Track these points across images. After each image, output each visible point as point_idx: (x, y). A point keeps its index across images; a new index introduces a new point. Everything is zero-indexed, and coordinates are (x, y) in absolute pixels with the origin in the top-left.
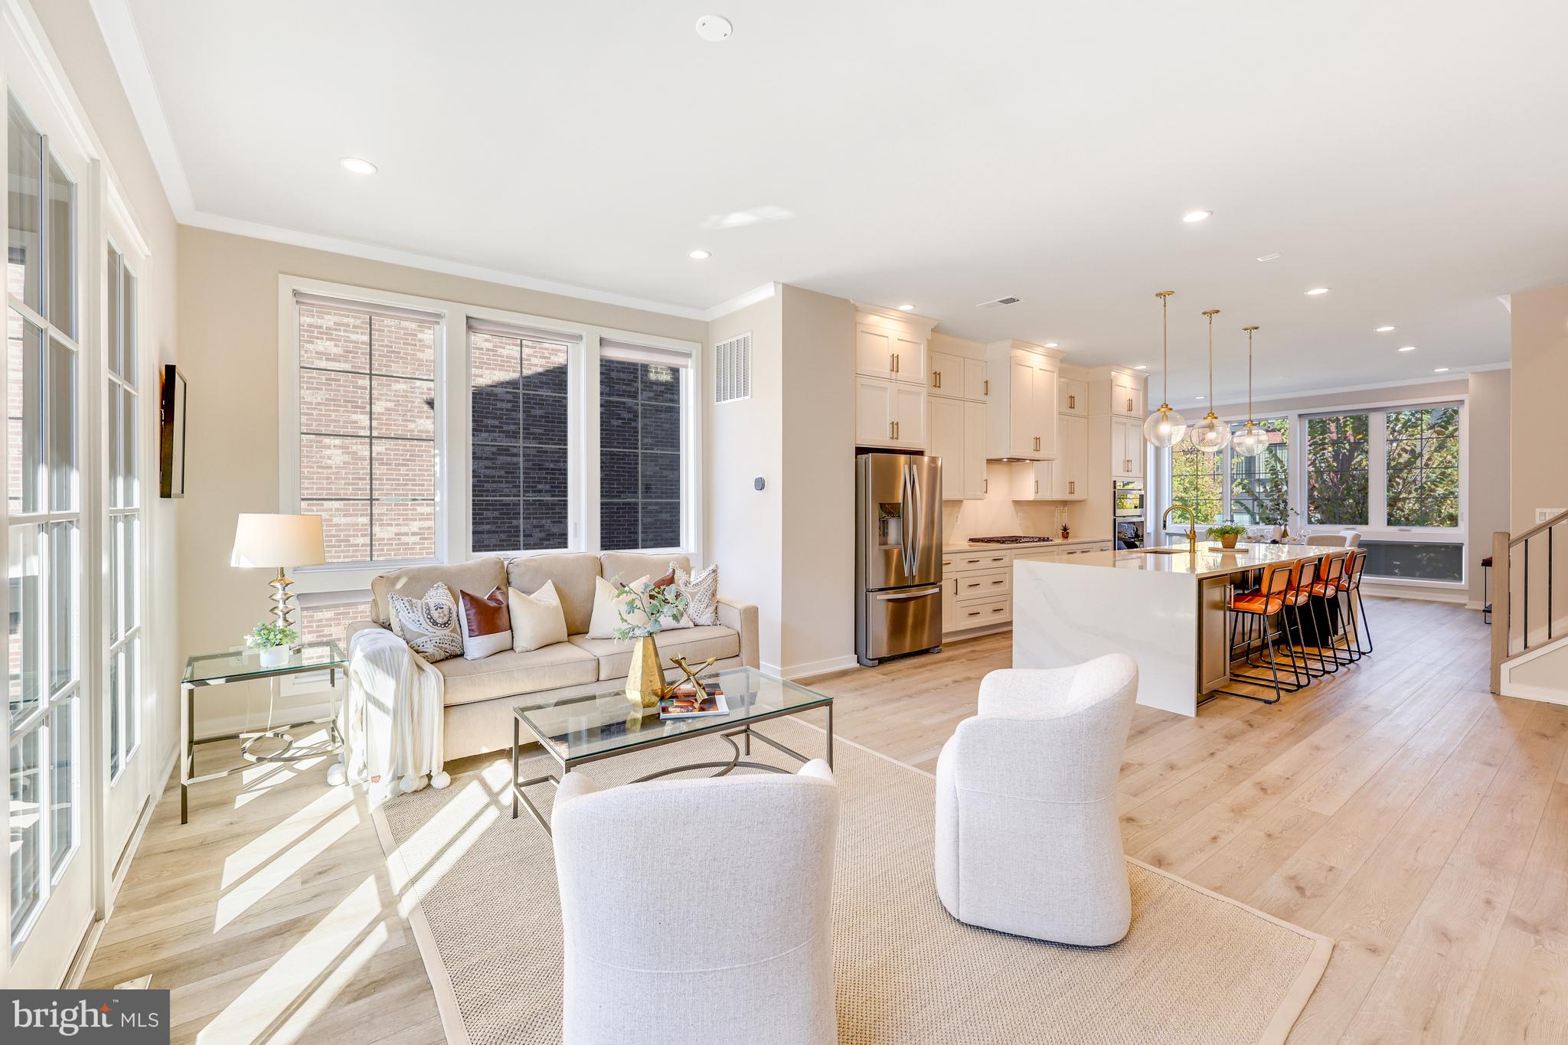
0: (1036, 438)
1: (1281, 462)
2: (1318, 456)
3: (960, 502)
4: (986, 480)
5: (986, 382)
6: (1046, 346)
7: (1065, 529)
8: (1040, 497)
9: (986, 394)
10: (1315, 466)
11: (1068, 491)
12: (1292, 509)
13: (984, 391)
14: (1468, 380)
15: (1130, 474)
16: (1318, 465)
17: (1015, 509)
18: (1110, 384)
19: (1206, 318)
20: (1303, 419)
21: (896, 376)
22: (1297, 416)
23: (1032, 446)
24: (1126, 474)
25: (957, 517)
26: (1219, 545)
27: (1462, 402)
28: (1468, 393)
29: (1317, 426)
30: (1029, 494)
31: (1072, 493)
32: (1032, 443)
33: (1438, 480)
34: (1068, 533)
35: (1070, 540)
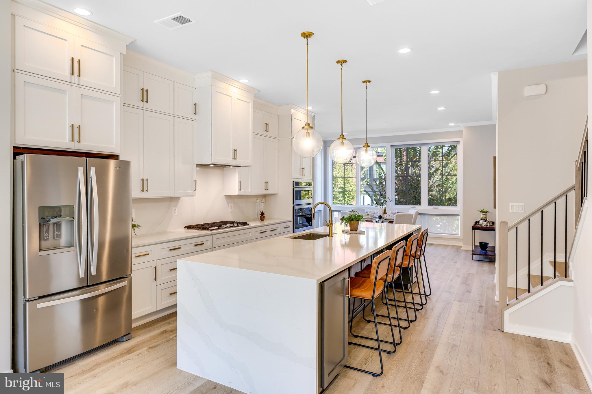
0: (234, 150)
1: (383, 170)
2: (398, 168)
3: (177, 199)
4: (196, 181)
5: (195, 104)
6: (242, 81)
7: (262, 214)
8: (242, 193)
9: (195, 113)
10: (397, 173)
11: (264, 188)
12: (388, 198)
13: (194, 112)
14: (462, 131)
15: (304, 177)
16: (398, 173)
17: (227, 202)
18: (291, 117)
19: (339, 66)
20: (392, 148)
21: (79, 81)
22: (390, 146)
23: (231, 156)
24: (301, 177)
25: (175, 210)
26: (348, 228)
27: (459, 142)
28: (462, 137)
29: (398, 153)
30: (235, 192)
31: (267, 189)
32: (231, 153)
33: (445, 181)
34: (264, 217)
35: (266, 222)
